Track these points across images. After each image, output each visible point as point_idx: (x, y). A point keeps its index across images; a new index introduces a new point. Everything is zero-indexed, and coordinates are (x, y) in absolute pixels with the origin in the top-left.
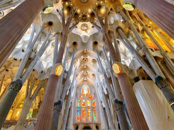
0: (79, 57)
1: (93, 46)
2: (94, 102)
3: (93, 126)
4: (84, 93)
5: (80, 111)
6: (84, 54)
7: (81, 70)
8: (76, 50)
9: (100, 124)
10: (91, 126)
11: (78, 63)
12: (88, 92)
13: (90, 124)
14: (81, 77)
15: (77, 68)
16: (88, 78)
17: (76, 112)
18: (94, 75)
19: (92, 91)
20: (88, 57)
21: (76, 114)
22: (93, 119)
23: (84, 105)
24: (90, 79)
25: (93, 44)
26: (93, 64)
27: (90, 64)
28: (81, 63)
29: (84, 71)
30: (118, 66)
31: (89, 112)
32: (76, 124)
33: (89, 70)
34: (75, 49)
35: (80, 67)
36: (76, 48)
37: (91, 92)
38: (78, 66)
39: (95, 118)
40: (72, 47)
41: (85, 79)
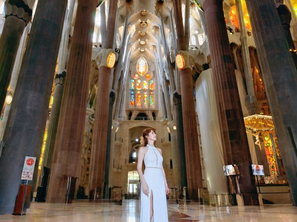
0: (135, 21)
1: (155, 7)
2: (152, 84)
3: (149, 112)
4: (139, 71)
5: (134, 94)
6: (143, 16)
7: (137, 39)
8: (130, 12)
9: (158, 111)
10: (147, 113)
11: (133, 29)
12: (146, 69)
13: (146, 110)
14: (137, 48)
15: (131, 37)
16: (146, 49)
17: (130, 96)
18: (154, 46)
19: (151, 68)
20: (148, 21)
21: (130, 98)
22: (149, 105)
23: (139, 87)
24: (150, 52)
25: (156, 4)
26: (155, 31)
27: (150, 30)
28: (137, 29)
29: (141, 39)
30: (182, 59)
31: (146, 96)
32: (130, 110)
33: (148, 39)
34: (129, 9)
35: (136, 35)
36: (131, 8)
37: (149, 70)
38: (133, 34)
39: (152, 104)
40: (125, 7)
41: (142, 50)
